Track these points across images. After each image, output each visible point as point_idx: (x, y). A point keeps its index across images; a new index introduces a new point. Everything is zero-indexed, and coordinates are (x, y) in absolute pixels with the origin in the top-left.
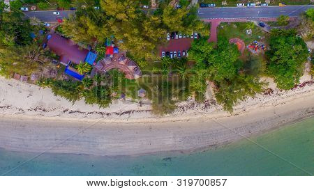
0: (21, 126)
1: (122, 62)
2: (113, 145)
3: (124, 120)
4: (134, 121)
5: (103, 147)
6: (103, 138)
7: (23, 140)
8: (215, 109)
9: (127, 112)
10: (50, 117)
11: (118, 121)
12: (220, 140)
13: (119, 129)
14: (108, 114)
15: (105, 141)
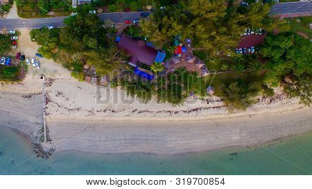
0: (91, 127)
1: (191, 61)
2: (181, 142)
3: (192, 117)
4: (202, 118)
5: (171, 145)
6: (171, 136)
7: (93, 141)
8: (280, 103)
9: (194, 110)
10: (119, 118)
11: (186, 119)
12: (285, 133)
13: (187, 127)
14: (176, 112)
15: (173, 139)
